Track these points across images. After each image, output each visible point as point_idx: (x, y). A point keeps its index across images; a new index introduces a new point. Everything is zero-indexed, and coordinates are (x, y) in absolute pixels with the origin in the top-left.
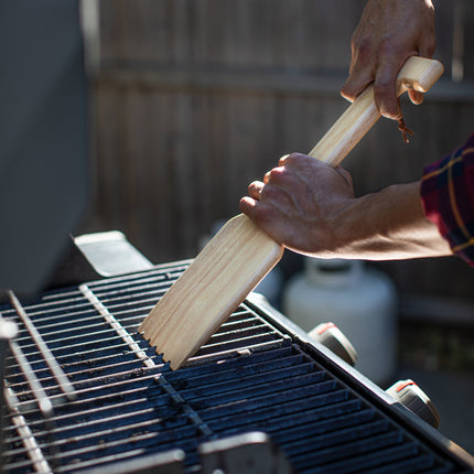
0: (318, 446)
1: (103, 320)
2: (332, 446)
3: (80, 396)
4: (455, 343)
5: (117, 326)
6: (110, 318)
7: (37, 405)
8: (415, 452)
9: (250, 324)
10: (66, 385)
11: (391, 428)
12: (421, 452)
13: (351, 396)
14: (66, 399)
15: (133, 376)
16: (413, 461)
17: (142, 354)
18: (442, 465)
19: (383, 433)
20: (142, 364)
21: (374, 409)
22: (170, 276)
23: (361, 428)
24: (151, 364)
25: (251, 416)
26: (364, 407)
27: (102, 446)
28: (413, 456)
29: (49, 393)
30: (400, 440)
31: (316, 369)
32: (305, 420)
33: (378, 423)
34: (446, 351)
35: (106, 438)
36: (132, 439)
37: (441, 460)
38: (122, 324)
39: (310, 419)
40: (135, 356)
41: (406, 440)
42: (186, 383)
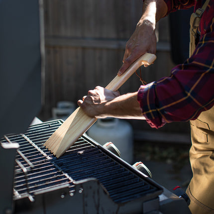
0: (110, 184)
1: (28, 142)
2: (115, 183)
3: (35, 167)
4: (157, 149)
5: (34, 145)
6: (31, 142)
7: (22, 170)
8: (143, 184)
9: (83, 143)
10: (30, 164)
11: (135, 177)
12: (145, 184)
13: (121, 167)
14: (31, 168)
15: (43, 162)
16: (143, 187)
17: (45, 154)
18: (153, 188)
19: (132, 179)
20: (45, 158)
21: (129, 171)
22: (51, 126)
23: (125, 177)
24: (49, 158)
25: (86, 175)
26: (125, 170)
27: (36, 186)
28: (143, 186)
29: (25, 166)
30: (138, 181)
31: (108, 158)
32: (105, 175)
33: (131, 175)
34: (154, 153)
35: (37, 183)
36: (46, 183)
37: (152, 186)
38: (36, 144)
39: (107, 175)
40: (42, 155)
41: (140, 181)
42: (62, 164)
